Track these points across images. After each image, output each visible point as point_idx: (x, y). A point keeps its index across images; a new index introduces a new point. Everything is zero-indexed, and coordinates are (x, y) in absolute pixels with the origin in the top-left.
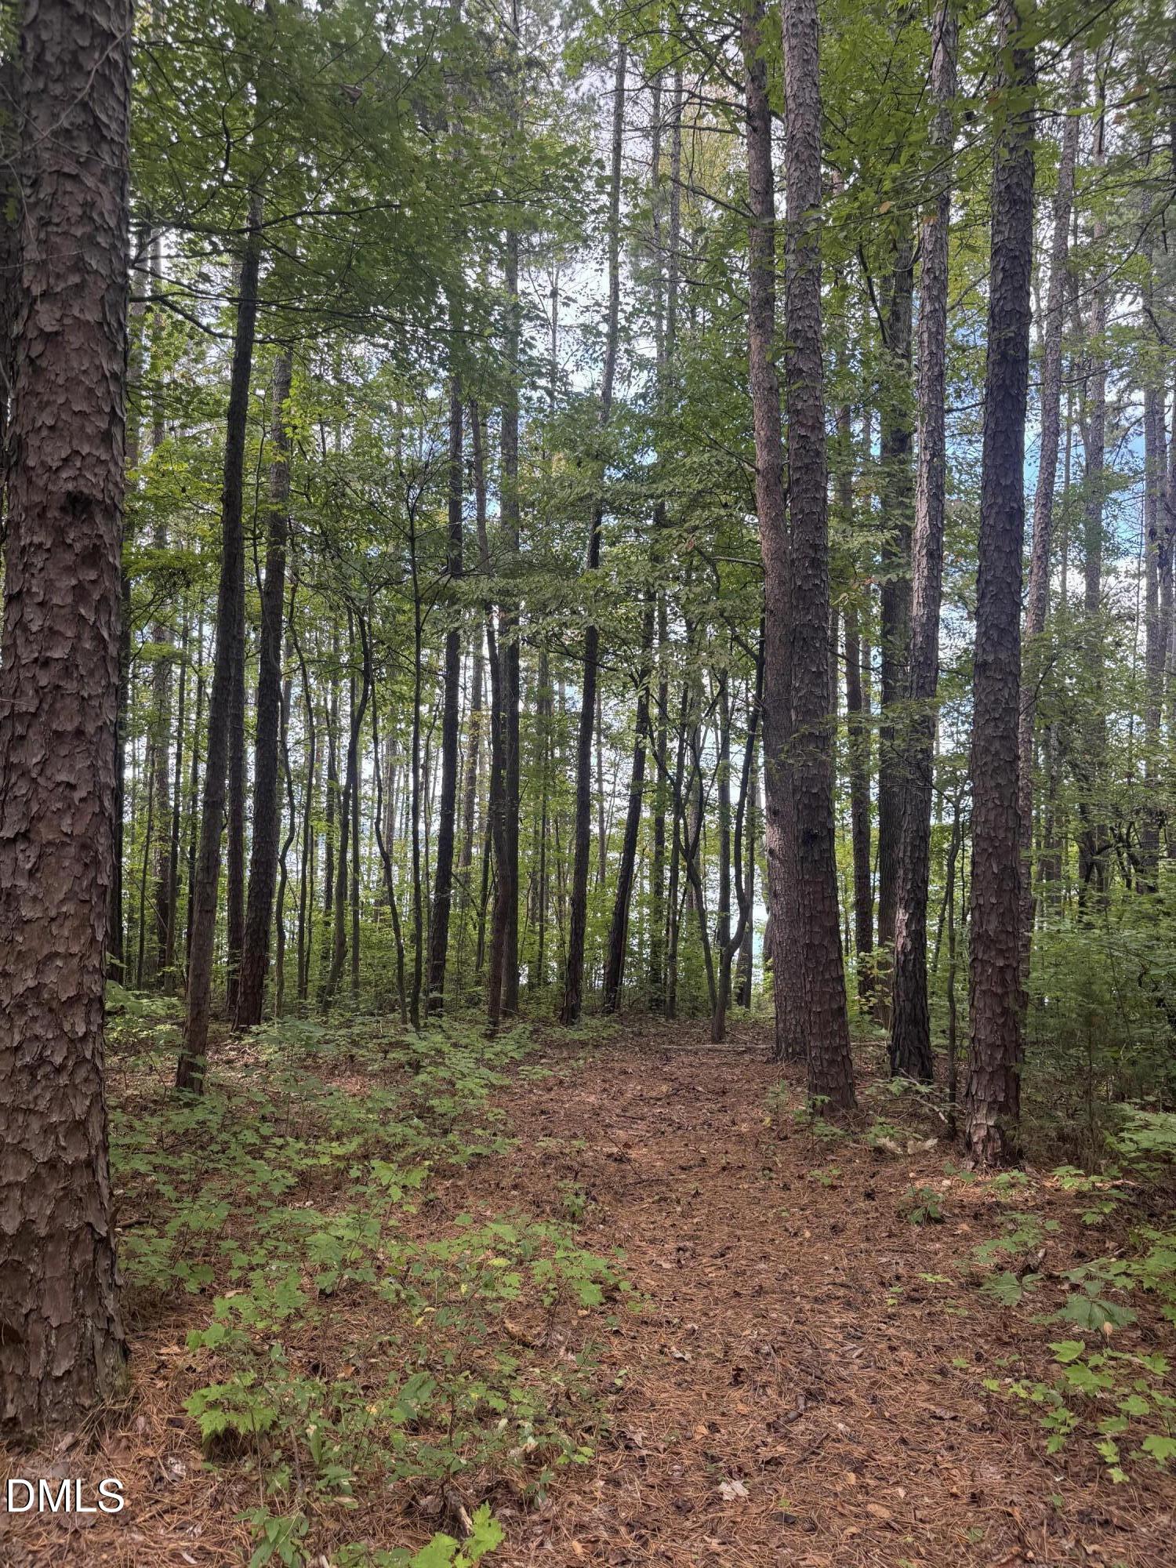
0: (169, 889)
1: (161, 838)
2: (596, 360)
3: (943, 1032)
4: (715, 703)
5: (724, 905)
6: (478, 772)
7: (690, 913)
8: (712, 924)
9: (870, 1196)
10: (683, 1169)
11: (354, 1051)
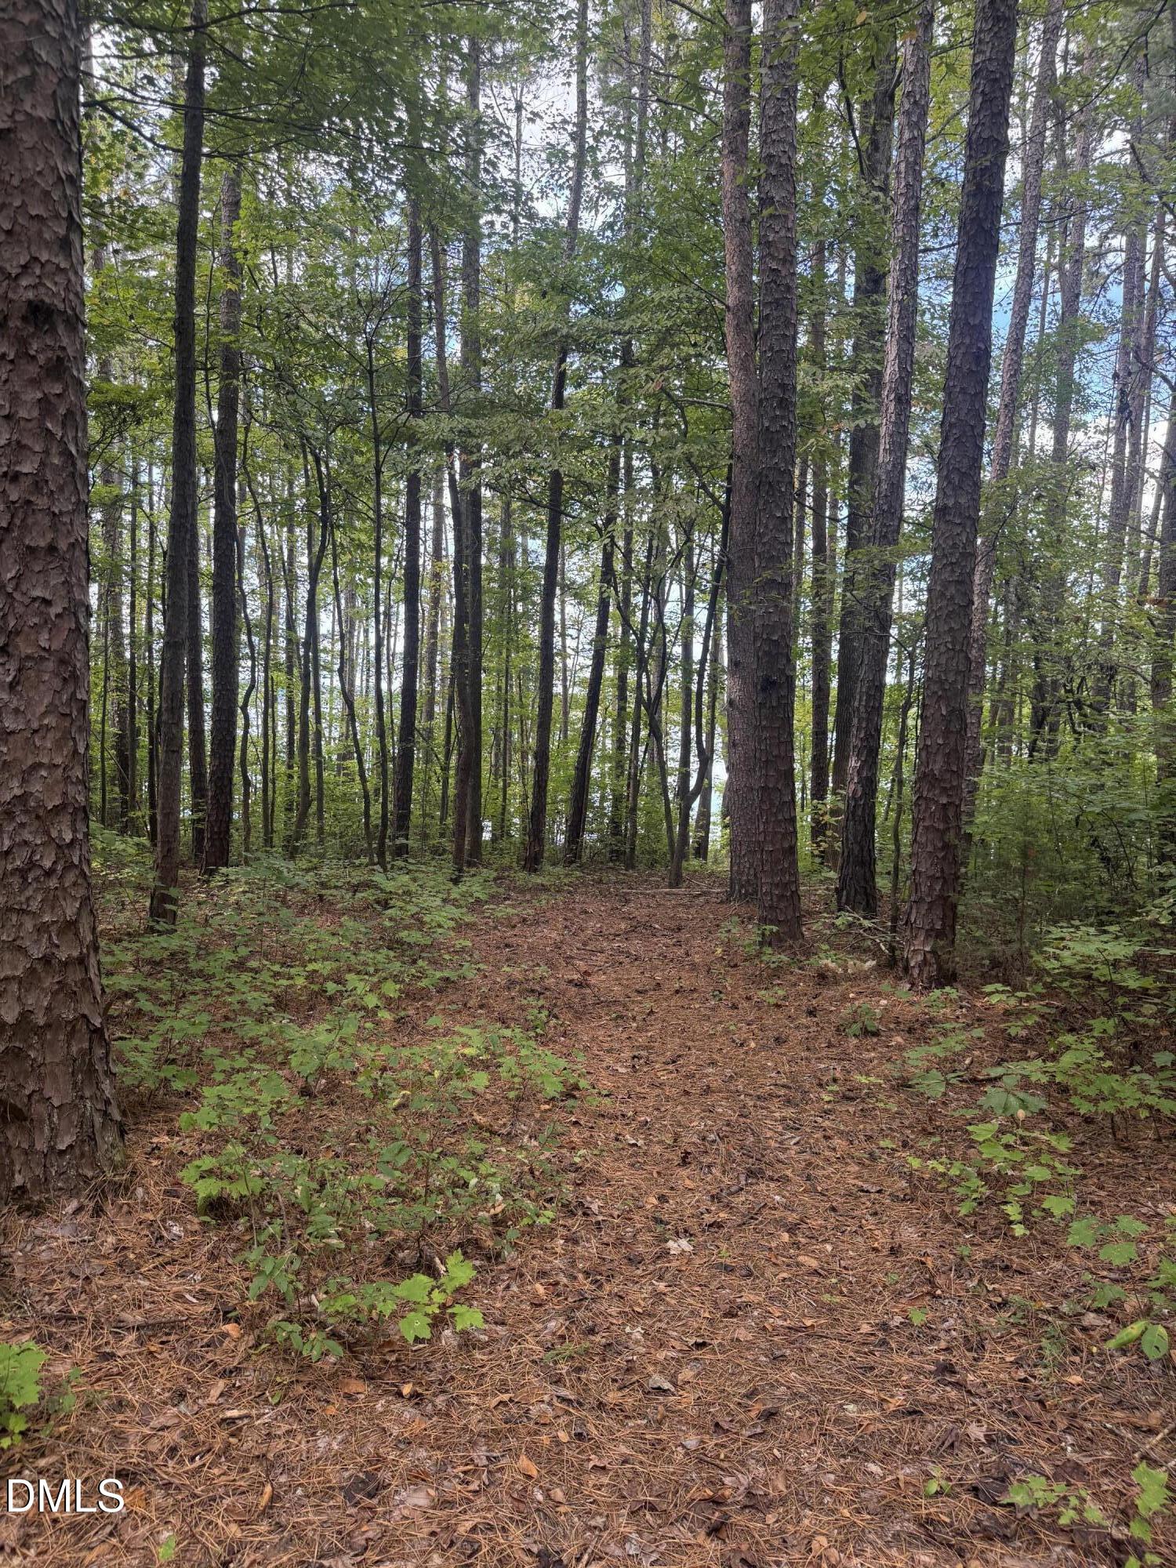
0: (128, 740)
1: (118, 689)
2: (561, 187)
3: (889, 873)
4: (679, 555)
5: (685, 761)
6: (439, 628)
7: (651, 768)
8: (673, 780)
9: (811, 1013)
10: (639, 992)
11: (323, 892)
